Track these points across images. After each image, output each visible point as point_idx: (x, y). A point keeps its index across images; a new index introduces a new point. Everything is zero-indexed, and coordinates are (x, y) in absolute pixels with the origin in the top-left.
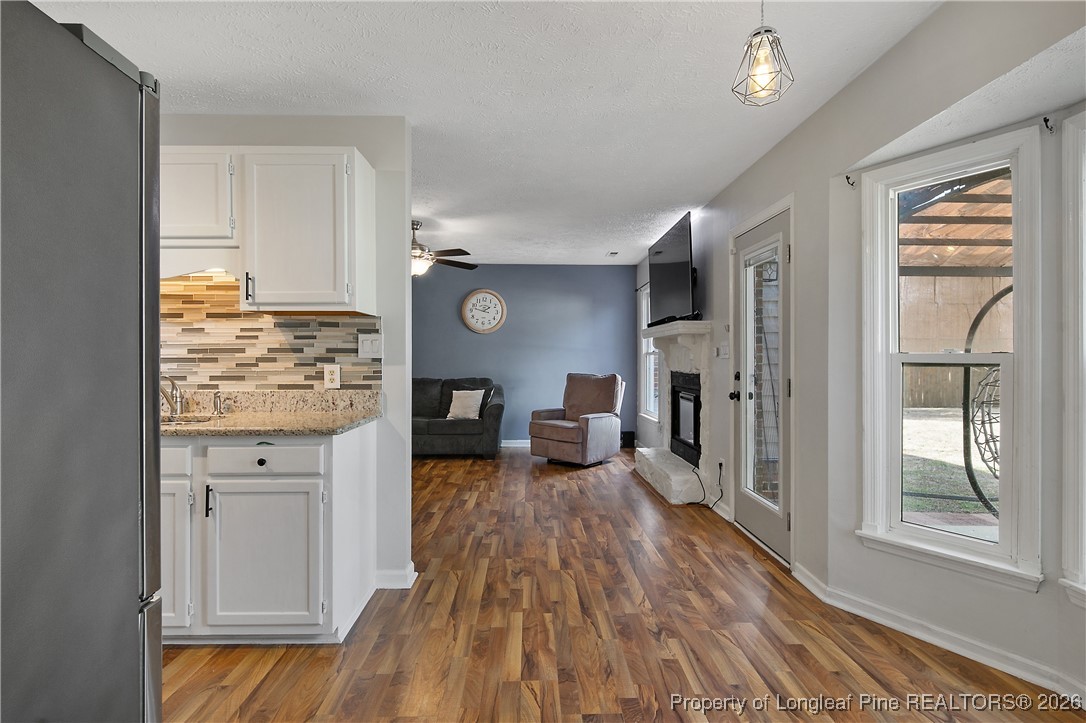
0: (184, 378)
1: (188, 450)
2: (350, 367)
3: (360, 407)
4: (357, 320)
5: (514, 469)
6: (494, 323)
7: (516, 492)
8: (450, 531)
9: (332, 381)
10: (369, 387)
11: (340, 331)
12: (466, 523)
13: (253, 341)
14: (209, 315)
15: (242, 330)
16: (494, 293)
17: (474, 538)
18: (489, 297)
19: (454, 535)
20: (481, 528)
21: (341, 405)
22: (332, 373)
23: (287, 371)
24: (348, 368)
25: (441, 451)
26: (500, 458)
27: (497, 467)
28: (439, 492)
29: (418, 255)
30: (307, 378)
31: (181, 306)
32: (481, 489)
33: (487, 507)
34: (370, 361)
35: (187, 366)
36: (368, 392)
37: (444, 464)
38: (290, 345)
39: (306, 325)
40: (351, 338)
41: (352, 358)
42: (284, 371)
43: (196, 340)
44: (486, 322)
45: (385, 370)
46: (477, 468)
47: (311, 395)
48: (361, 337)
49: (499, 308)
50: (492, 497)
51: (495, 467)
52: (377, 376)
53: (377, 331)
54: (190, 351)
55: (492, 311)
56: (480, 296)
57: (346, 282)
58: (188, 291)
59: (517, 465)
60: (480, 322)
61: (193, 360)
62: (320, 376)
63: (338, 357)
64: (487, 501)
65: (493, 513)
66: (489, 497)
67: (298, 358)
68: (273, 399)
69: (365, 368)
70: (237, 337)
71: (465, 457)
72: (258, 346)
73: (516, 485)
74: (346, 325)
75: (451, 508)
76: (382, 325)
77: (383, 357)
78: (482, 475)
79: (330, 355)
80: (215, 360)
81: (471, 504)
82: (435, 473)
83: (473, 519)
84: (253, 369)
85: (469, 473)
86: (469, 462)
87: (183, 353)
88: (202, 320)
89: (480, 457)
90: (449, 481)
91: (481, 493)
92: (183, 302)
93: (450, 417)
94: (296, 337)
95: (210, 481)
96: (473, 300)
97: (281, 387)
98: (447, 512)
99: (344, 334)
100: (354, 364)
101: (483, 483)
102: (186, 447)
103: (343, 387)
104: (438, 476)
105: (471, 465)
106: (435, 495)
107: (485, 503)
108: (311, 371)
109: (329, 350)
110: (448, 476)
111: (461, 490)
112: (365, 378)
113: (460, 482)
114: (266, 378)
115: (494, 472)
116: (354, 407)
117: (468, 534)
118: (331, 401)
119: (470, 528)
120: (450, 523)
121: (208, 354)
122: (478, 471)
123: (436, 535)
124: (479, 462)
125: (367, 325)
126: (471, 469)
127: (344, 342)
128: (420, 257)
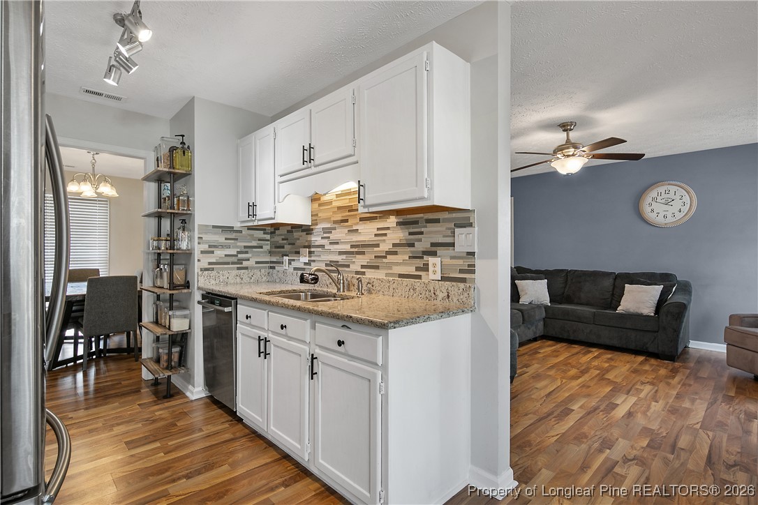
0: (348, 266)
1: (308, 323)
2: (449, 260)
3: (455, 300)
4: (454, 215)
5: (697, 378)
6: (679, 216)
7: (689, 411)
8: (580, 438)
9: (435, 272)
10: (463, 280)
11: (441, 226)
12: (605, 434)
13: (384, 238)
14: (361, 219)
15: (378, 229)
16: (678, 183)
17: (607, 459)
18: (673, 189)
19: (584, 446)
20: (621, 447)
21: (441, 295)
22: (434, 265)
23: (404, 263)
24: (447, 261)
25: (608, 342)
26: (685, 361)
27: (674, 372)
28: (589, 387)
29: (571, 153)
30: (418, 269)
31: (348, 214)
32: (642, 395)
33: (640, 420)
34: (465, 255)
35: (350, 257)
36: (462, 285)
37: (609, 356)
38: (406, 240)
39: (415, 222)
40: (449, 233)
41: (449, 251)
42: (402, 263)
43: (355, 238)
44: (669, 215)
45: (479, 264)
46: (647, 367)
47: (419, 284)
48: (458, 231)
49: (687, 199)
50: (652, 410)
51: (672, 371)
52: (471, 270)
53: (471, 225)
54: (352, 246)
55: (677, 204)
56: (662, 189)
57: (426, 176)
58: (352, 202)
59: (704, 373)
60: (661, 216)
61: (352, 253)
62: (425, 268)
63: (440, 251)
64: (644, 413)
65: (646, 431)
66: (649, 407)
67: (412, 252)
68: (395, 286)
69: (460, 262)
70: (376, 235)
71: (636, 352)
72: (387, 242)
73: (693, 401)
74: (446, 220)
75: (595, 409)
76: (475, 219)
77: (476, 251)
78: (650, 377)
79: (434, 249)
80: (363, 253)
81: (621, 412)
82: (595, 363)
83: (616, 432)
84: (384, 260)
85: (635, 371)
86: (641, 358)
87: (347, 248)
88: (357, 223)
89: (656, 356)
90: (607, 376)
91: (639, 399)
92: (349, 211)
93: (620, 309)
94: (410, 234)
95: (318, 352)
96: (653, 194)
97: (401, 276)
98: (589, 413)
99: (444, 229)
100: (452, 258)
101: (648, 388)
102: (306, 320)
103: (443, 279)
104: (597, 368)
105: (641, 363)
106: (584, 389)
107: (639, 415)
108: (420, 263)
109: (433, 245)
110: (607, 370)
111: (617, 389)
112: (461, 271)
113: (619, 380)
114: (390, 268)
115: (667, 377)
116: (450, 299)
117: (600, 451)
118: (432, 292)
119: (607, 444)
120: (585, 429)
121: (359, 249)
122: (646, 371)
123: (563, 440)
124: (653, 361)
125: (461, 219)
126: (639, 368)
127: (444, 236)
128: (573, 155)
